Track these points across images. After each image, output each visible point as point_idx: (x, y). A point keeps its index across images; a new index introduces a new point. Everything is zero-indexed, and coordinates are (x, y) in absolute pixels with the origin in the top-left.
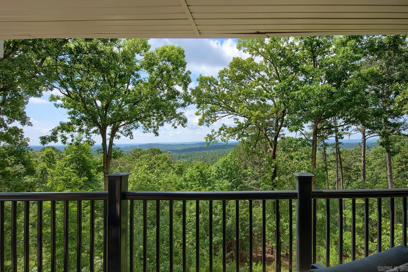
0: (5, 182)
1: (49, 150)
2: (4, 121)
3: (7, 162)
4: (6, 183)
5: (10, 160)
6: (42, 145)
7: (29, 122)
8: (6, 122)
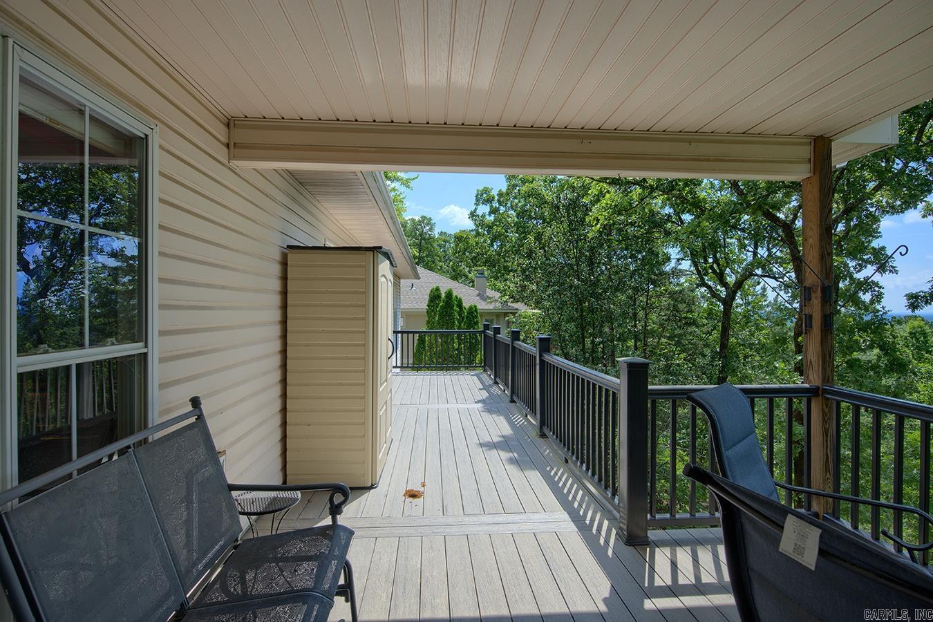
0: (854, 379)
1: (916, 323)
2: (850, 268)
3: (857, 342)
4: (857, 381)
5: (862, 339)
6: (910, 310)
7: (891, 266)
8: (852, 269)
